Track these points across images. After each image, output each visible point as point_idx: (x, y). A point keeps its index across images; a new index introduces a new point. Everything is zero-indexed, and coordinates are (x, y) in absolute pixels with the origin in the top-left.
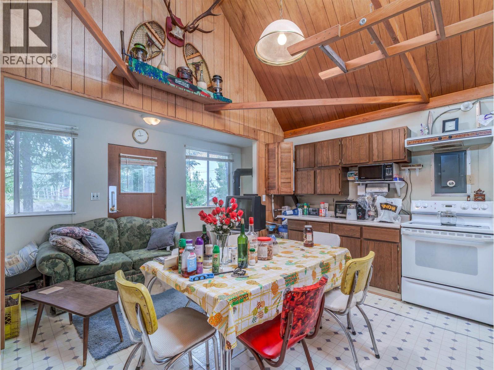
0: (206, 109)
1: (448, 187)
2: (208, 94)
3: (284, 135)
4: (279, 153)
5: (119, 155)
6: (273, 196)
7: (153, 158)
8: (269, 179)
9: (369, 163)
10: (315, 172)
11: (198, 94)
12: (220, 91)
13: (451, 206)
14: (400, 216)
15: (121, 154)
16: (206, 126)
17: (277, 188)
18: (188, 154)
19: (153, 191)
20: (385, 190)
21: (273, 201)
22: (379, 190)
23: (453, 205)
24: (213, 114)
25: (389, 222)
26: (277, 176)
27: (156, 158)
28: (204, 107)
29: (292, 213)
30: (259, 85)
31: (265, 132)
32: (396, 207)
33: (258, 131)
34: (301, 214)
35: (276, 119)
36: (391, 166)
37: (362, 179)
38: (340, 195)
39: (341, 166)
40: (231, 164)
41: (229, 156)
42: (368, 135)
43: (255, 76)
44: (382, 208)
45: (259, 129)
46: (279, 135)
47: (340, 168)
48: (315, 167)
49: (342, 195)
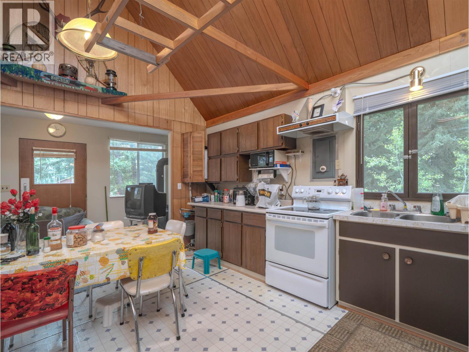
0: (103, 103)
1: (321, 172)
2: (95, 88)
3: (207, 124)
4: (192, 142)
5: (32, 148)
6: (190, 184)
7: (71, 150)
8: (184, 167)
9: (258, 150)
10: (221, 160)
11: (81, 89)
12: (113, 85)
13: (320, 191)
14: (280, 201)
15: (34, 148)
16: (104, 118)
17: (189, 177)
18: (111, 145)
19: (73, 182)
20: (272, 176)
21: (190, 188)
22: (267, 177)
23: (322, 190)
24: (112, 107)
25: (264, 207)
26: (189, 164)
27: (75, 150)
28: (100, 101)
29: (202, 200)
30: (174, 77)
31: (181, 122)
32: (270, 193)
33: (173, 122)
34: (213, 201)
35: (196, 109)
36: (273, 153)
37: (254, 166)
38: (238, 182)
39: (239, 153)
40: (165, 153)
41: (163, 147)
42: (257, 124)
43: (168, 68)
44: (260, 195)
45: (173, 119)
46: (199, 124)
47: (238, 156)
48: (221, 155)
49: (240, 182)
